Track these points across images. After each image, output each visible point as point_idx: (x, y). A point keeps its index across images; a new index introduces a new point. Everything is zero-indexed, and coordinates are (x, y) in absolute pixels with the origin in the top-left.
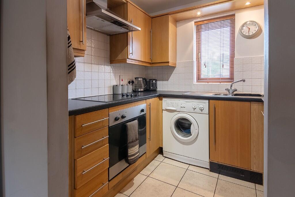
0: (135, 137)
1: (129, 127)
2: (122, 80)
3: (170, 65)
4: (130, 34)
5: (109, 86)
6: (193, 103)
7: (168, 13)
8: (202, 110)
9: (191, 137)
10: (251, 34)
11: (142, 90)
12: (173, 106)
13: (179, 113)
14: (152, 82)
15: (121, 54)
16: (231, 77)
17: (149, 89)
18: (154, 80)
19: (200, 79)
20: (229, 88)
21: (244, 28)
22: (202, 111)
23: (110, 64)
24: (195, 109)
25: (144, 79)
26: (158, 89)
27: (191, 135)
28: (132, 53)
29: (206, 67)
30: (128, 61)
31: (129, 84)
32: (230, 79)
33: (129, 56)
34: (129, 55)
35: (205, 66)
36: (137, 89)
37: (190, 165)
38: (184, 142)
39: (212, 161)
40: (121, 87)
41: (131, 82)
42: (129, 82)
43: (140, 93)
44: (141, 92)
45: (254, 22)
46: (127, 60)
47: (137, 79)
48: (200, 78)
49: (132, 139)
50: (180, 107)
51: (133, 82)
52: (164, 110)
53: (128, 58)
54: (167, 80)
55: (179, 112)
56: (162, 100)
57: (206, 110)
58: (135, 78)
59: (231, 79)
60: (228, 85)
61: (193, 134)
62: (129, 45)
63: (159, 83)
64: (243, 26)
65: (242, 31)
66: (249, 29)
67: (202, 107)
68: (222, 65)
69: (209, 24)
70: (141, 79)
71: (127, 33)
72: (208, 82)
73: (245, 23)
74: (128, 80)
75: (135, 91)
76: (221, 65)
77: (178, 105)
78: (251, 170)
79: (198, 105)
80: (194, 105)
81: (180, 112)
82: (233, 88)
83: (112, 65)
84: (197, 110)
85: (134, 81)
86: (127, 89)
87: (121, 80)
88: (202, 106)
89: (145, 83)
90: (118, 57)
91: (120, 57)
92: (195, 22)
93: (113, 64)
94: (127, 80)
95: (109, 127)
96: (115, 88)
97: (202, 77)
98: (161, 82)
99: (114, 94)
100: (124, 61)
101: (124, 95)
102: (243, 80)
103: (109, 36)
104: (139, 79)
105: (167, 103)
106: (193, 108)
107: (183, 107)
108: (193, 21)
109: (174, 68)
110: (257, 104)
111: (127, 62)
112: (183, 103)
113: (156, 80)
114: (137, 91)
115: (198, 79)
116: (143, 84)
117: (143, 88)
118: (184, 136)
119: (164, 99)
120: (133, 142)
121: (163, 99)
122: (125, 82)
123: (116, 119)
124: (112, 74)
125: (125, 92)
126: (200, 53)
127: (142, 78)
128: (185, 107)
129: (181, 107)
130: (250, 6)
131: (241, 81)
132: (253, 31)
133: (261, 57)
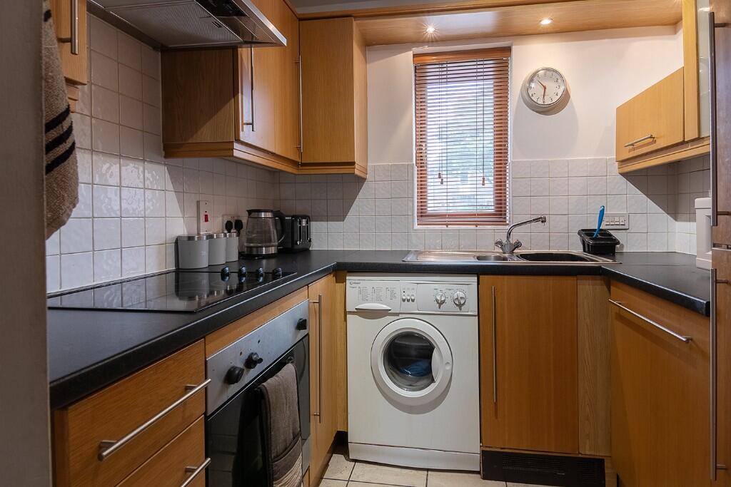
0: (291, 431)
1: (272, 397)
2: (206, 216)
3: (357, 172)
4: (244, 52)
5: (163, 241)
6: (436, 286)
7: (349, 13)
8: (460, 306)
9: (433, 386)
10: (548, 102)
11: (273, 250)
12: (379, 300)
13: (396, 318)
14: (300, 224)
15: (208, 124)
16: (497, 211)
17: (290, 246)
18: (304, 217)
19: (426, 216)
20: (504, 241)
21: (533, 85)
22: (460, 310)
23: (165, 157)
24: (441, 303)
25: (278, 215)
26: (315, 247)
27: (433, 381)
28: (252, 124)
29: (442, 183)
30: (239, 152)
31: (229, 232)
32: (497, 214)
33: (241, 133)
34: (243, 130)
35: (440, 180)
36: (255, 249)
37: (428, 470)
38: (411, 407)
39: (488, 449)
40: (205, 243)
41: (233, 225)
42: (228, 226)
43: (264, 262)
44: (268, 257)
45: (554, 73)
46: (236, 146)
47: (254, 215)
48: (425, 213)
49: (285, 440)
50: (399, 300)
51: (239, 225)
52: (351, 313)
53: (238, 141)
54: (341, 217)
55: (397, 314)
56: (344, 281)
57: (472, 306)
58: (250, 212)
59: (500, 213)
60: (499, 232)
61: (438, 380)
62: (242, 94)
63: (315, 226)
64: (531, 80)
65: (531, 92)
66: (545, 88)
67: (461, 298)
68: (481, 179)
69: (449, 65)
70: (269, 215)
71: (233, 49)
72: (447, 225)
73: (535, 74)
74: (223, 216)
75: (247, 256)
76: (478, 179)
77: (393, 296)
78: (580, 456)
79: (452, 291)
80: (439, 291)
81: (401, 316)
82: (513, 240)
83: (171, 161)
84: (450, 305)
85: (244, 221)
86: (226, 250)
87: (203, 218)
88: (461, 295)
89: (279, 227)
90: (199, 133)
91: (206, 134)
92: (415, 56)
93: (178, 157)
94: (221, 218)
95: (206, 418)
96: (181, 246)
97: (430, 210)
98: (324, 224)
99: (179, 272)
100: (222, 150)
101: (228, 275)
102: (541, 218)
103: (160, 53)
104: (263, 215)
105: (361, 290)
106: (437, 300)
107: (408, 301)
108: (410, 50)
109: (361, 180)
110: (590, 281)
111: (236, 153)
112: (408, 289)
113: (309, 219)
114: (258, 255)
115: (422, 216)
116: (275, 232)
117: (277, 244)
118: (412, 387)
119: (351, 279)
120: (286, 449)
121: (347, 278)
122: (215, 225)
123: (231, 377)
124: (172, 196)
125: (221, 260)
126: (424, 144)
127: (272, 211)
128: (413, 301)
129: (404, 300)
130: (552, 30)
131: (536, 220)
132: (553, 96)
133: (568, 161)
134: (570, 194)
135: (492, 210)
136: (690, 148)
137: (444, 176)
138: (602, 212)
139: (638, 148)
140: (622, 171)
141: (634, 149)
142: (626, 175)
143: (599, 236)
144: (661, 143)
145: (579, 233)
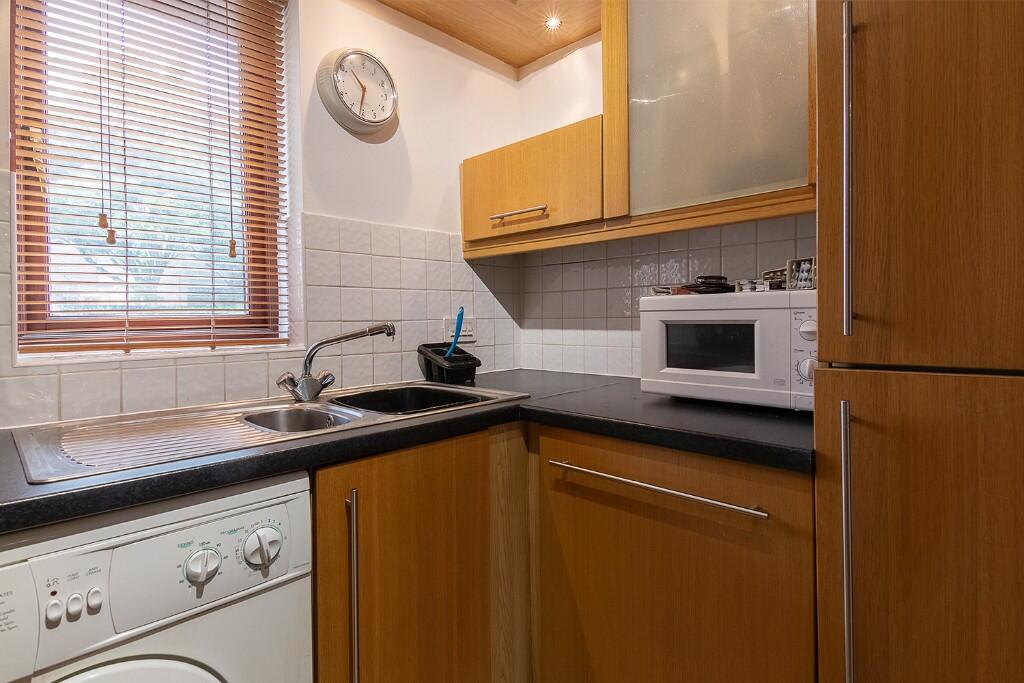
8: (264, 568)
10: (367, 116)
16: (255, 314)
20: (298, 376)
22: (265, 575)
29: (112, 240)
32: (252, 321)
45: (379, 70)
48: (44, 317)
57: (297, 554)
60: (279, 357)
64: (340, 65)
65: (340, 89)
66: (364, 89)
72: (126, 349)
73: (346, 57)
79: (241, 534)
88: (267, 534)
102: (386, 327)
115: (30, 327)
126: (36, 127)
131: (374, 332)
132: (375, 109)
133: (398, 230)
134: (403, 286)
135: (240, 310)
136: (605, 228)
137: (115, 224)
138: (461, 316)
139: (510, 223)
140: (470, 255)
141: (504, 225)
142: (472, 263)
143: (454, 355)
144: (559, 218)
145: (419, 351)
